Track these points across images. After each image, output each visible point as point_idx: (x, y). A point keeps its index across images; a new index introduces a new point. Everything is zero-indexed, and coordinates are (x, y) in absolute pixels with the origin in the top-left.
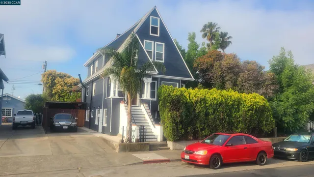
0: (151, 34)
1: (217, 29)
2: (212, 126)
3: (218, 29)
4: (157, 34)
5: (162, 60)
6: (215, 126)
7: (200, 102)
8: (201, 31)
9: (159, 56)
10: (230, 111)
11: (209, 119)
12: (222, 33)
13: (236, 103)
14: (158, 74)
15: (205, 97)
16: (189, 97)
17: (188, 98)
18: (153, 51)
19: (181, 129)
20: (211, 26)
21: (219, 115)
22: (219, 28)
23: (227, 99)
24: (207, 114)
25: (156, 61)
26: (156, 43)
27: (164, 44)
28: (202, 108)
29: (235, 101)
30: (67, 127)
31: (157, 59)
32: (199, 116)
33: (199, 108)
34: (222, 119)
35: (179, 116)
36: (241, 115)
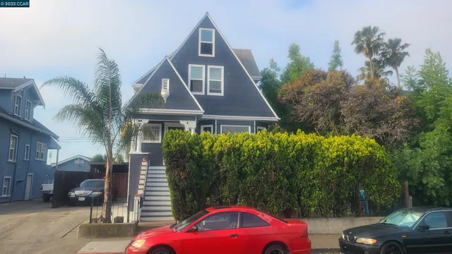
0: (200, 55)
1: (379, 36)
2: (253, 195)
3: (381, 37)
4: (211, 54)
5: (220, 92)
6: (261, 195)
7: (229, 154)
8: (352, 44)
9: (215, 86)
10: (292, 168)
11: (246, 183)
12: (390, 41)
13: (305, 153)
14: (204, 114)
15: (241, 145)
16: (211, 147)
17: (206, 148)
18: (204, 79)
19: (193, 201)
20: (368, 32)
21: (267, 176)
22: (382, 34)
23: (287, 147)
24: (242, 175)
25: (209, 94)
26: (209, 67)
27: (222, 68)
28: (230, 164)
29: (302, 150)
30: (83, 199)
31: (211, 91)
32: (225, 178)
33: (225, 165)
34: (276, 182)
35: (186, 178)
36: (318, 175)
